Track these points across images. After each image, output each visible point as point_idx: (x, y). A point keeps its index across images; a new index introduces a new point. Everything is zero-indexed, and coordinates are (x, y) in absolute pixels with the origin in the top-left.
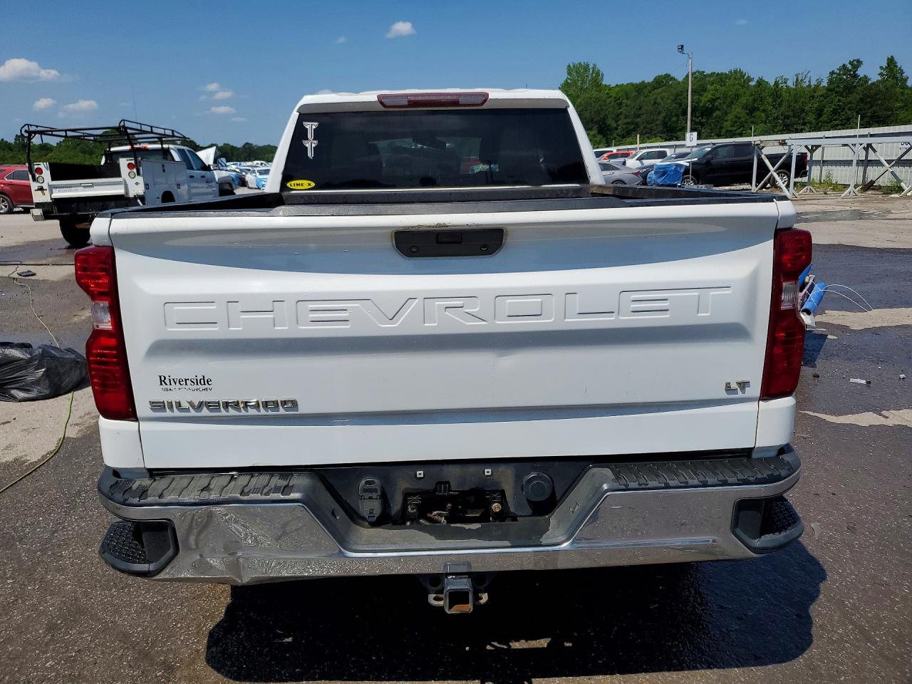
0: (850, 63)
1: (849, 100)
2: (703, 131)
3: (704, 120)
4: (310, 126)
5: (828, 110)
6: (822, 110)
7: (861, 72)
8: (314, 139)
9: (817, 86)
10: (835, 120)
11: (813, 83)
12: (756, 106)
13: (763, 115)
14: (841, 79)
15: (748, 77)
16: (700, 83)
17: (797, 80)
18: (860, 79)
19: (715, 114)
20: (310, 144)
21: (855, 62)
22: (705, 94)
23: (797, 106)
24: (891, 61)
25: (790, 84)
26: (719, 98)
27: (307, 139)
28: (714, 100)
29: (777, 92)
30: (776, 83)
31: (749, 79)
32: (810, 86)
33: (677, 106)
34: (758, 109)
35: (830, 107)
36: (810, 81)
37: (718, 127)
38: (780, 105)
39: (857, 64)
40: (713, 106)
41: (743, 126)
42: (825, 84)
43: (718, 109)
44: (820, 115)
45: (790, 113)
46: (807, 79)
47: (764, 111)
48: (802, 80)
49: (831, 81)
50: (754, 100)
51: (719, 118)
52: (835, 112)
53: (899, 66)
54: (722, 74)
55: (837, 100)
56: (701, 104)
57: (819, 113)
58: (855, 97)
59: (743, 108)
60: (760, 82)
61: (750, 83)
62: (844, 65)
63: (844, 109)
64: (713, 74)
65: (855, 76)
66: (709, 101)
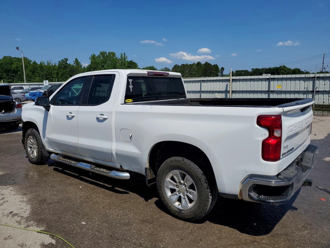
0: (64, 59)
1: (66, 71)
2: (14, 79)
3: (14, 75)
4: (131, 80)
5: (60, 73)
6: (58, 73)
7: (68, 62)
8: (132, 85)
9: (55, 65)
10: (63, 77)
11: (54, 64)
12: (35, 71)
13: (38, 74)
14: (63, 64)
15: (30, 60)
16: (10, 61)
17: (48, 63)
18: (68, 64)
19: (18, 73)
20: (131, 87)
21: (66, 59)
22: (13, 65)
23: (50, 71)
24: (76, 59)
25: (46, 64)
26: (19, 67)
27: (130, 85)
28: (18, 68)
29: (41, 66)
30: (41, 63)
31: (30, 61)
32: (52, 65)
33: (2, 69)
34: (35, 72)
35: (61, 73)
36: (52, 64)
37: (21, 78)
38: (43, 71)
39: (67, 60)
40: (17, 70)
41: (31, 78)
42: (57, 65)
43: (19, 71)
44: (58, 75)
45: (48, 74)
46: (51, 63)
47: (38, 73)
48: (49, 63)
49: (59, 64)
50: (34, 69)
51: (21, 74)
52: (62, 74)
53: (79, 61)
54: (19, 58)
55: (62, 71)
56: (12, 69)
57: (57, 74)
58: (68, 70)
59: (29, 71)
60: (35, 63)
61: (31, 63)
62: (63, 60)
63: (65, 74)
64: (15, 58)
65: (67, 63)
66: (15, 68)
